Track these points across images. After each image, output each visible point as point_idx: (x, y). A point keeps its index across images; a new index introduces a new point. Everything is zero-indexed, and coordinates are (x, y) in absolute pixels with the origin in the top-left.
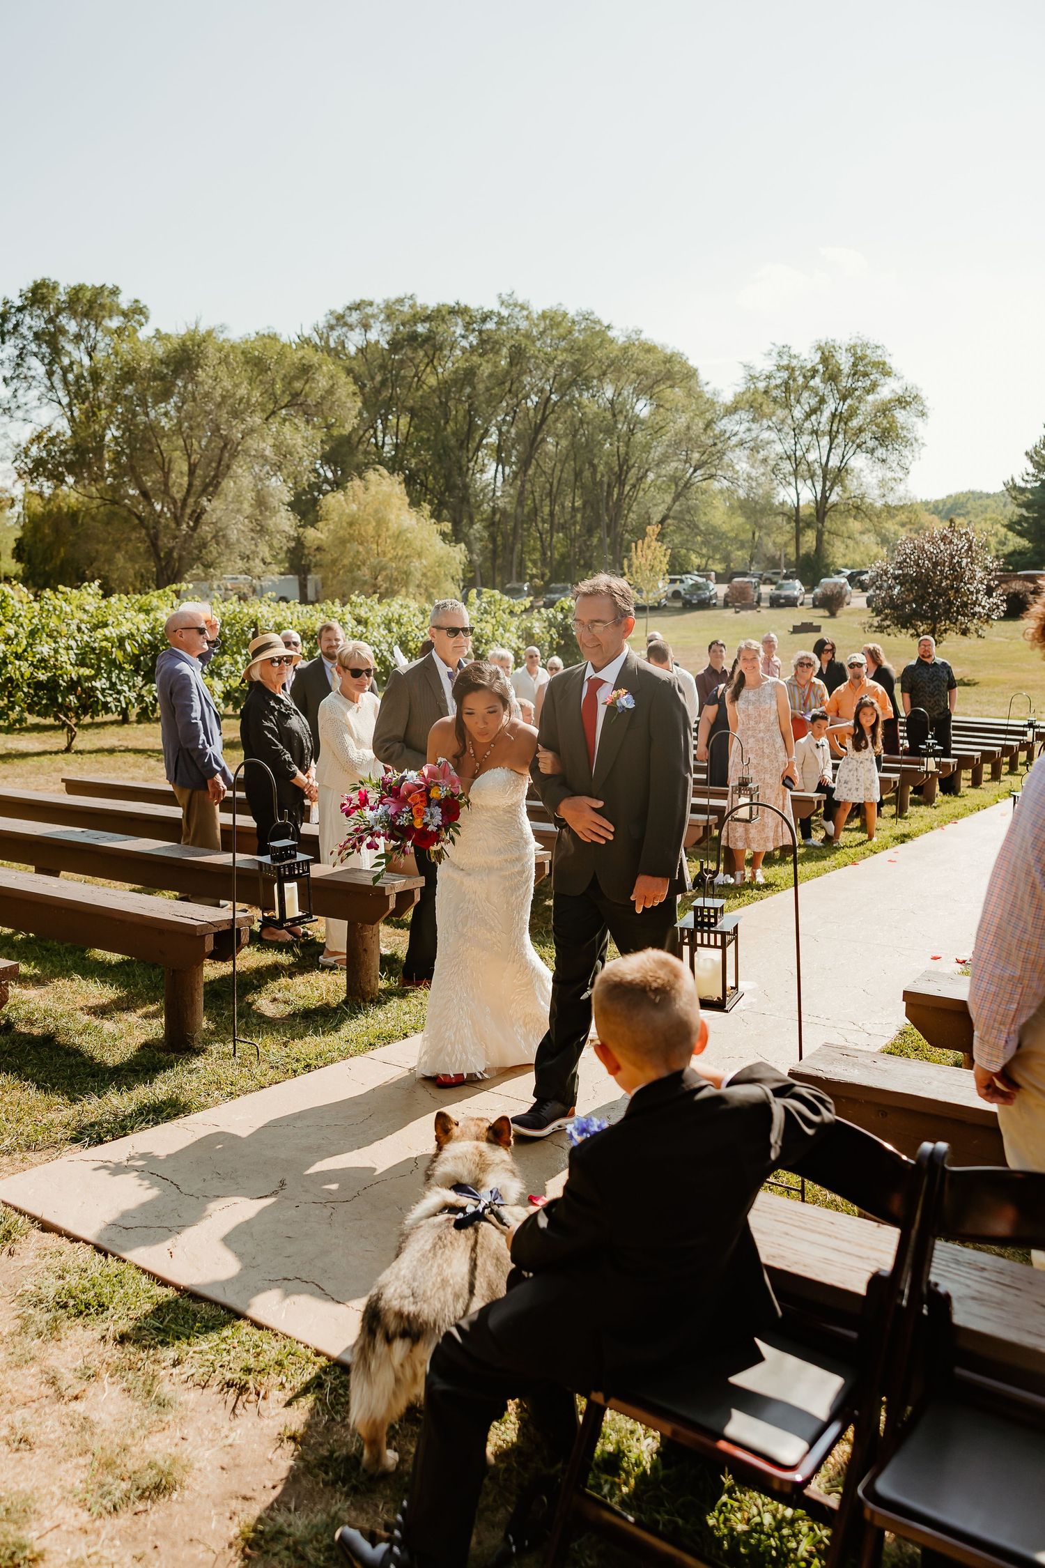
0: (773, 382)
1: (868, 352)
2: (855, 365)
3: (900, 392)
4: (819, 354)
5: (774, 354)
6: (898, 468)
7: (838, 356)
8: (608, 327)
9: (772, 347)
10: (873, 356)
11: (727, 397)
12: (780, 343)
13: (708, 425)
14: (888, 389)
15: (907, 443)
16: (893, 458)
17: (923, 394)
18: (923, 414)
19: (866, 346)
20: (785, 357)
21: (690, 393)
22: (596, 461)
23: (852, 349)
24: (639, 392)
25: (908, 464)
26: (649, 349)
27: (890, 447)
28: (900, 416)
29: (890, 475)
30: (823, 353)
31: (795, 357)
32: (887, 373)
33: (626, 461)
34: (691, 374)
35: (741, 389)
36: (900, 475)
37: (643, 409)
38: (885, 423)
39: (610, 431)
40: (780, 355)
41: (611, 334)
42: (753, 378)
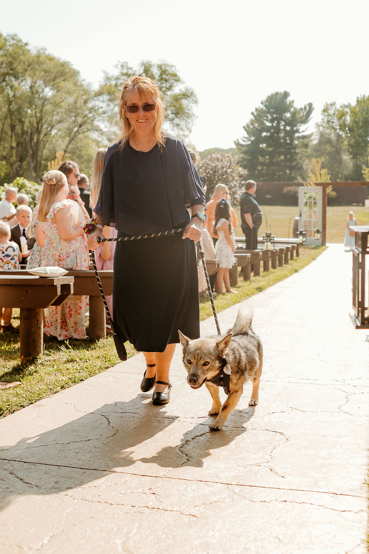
0: (119, 82)
1: (168, 68)
2: (161, 75)
3: (184, 90)
4: (143, 68)
5: (119, 66)
6: (185, 129)
7: (152, 69)
8: (26, 44)
9: (118, 62)
10: (170, 70)
11: (96, 87)
12: (122, 61)
13: (86, 102)
14: (178, 89)
15: (189, 116)
16: (182, 124)
17: (195, 92)
18: (196, 102)
19: (168, 66)
20: (125, 68)
21: (75, 84)
22: (23, 119)
23: (160, 67)
24: (46, 83)
25: (190, 126)
26: (51, 59)
27: (181, 118)
28: (184, 102)
29: (181, 133)
30: (145, 67)
31: (131, 69)
32: (178, 80)
33: (41, 119)
34: (75, 73)
35: (103, 83)
36: (186, 133)
37: (48, 92)
38: (178, 106)
39: (31, 104)
40: (122, 67)
41: (27, 47)
42: (108, 79)
